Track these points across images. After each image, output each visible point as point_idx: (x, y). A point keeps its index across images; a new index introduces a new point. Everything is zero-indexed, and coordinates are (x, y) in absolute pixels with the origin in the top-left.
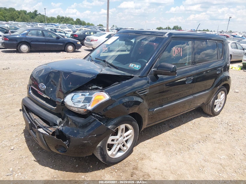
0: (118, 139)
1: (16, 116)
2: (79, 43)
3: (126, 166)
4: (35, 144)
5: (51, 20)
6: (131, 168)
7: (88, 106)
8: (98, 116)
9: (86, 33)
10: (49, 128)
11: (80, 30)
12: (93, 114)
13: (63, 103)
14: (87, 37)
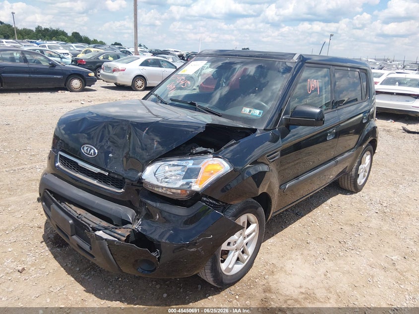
0: (235, 242)
1: (14, 212)
2: (92, 74)
3: (251, 288)
4: (70, 262)
5: (25, 34)
6: (260, 289)
7: (193, 184)
8: (211, 201)
9: (101, 58)
10: (116, 229)
11: (86, 52)
12: (205, 199)
13: (140, 181)
14: (105, 64)
